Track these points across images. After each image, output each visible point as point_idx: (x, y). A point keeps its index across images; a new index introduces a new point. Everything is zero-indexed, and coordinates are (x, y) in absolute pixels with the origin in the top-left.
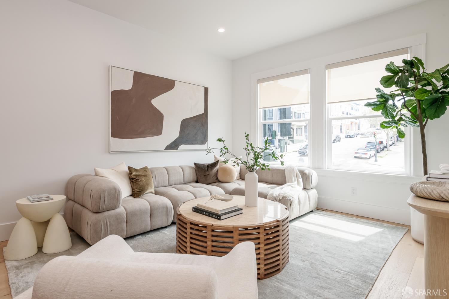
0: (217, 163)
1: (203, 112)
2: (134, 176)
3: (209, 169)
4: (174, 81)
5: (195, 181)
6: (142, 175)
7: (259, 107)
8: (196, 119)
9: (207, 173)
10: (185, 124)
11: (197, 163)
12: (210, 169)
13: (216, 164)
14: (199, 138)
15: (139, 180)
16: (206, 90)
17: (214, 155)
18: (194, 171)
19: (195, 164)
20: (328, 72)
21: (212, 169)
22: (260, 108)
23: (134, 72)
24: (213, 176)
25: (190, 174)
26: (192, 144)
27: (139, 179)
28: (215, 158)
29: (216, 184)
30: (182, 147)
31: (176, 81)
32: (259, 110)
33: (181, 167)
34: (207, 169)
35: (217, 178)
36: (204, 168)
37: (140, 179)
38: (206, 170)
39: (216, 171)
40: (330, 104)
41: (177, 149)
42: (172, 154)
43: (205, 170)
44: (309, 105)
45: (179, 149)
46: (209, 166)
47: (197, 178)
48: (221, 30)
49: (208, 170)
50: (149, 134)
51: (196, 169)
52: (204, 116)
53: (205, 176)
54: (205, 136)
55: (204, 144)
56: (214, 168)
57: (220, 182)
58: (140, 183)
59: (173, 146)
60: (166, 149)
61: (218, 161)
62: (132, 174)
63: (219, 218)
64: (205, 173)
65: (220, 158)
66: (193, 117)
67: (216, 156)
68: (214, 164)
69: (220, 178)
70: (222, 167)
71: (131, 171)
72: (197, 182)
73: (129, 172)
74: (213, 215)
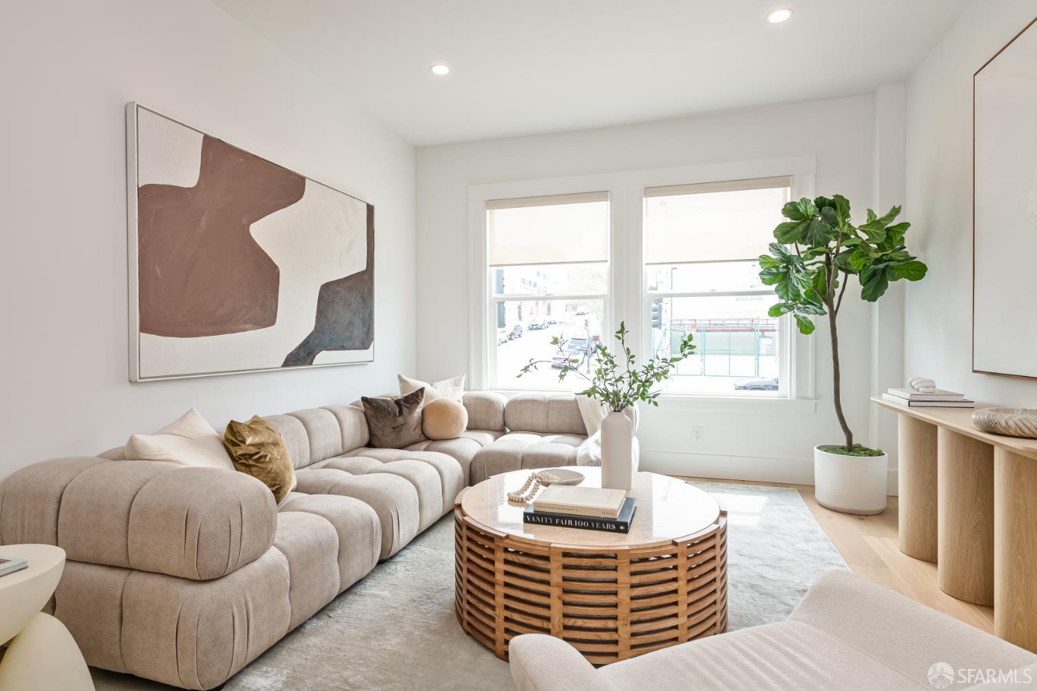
0: (420, 394)
1: (364, 268)
2: (251, 448)
3: (405, 411)
4: (303, 179)
5: (365, 445)
6: (268, 444)
7: (488, 263)
8: (350, 283)
9: (400, 420)
10: (329, 294)
11: (369, 396)
12: (407, 410)
13: (420, 397)
14: (356, 333)
15: (268, 459)
16: (370, 209)
17: (399, 376)
18: (364, 418)
19: (364, 400)
21: (411, 410)
22: (490, 266)
23: (202, 136)
24: (413, 428)
25: (354, 425)
26: (343, 348)
27: (266, 456)
28: (402, 381)
29: (424, 445)
30: (323, 357)
31: (307, 180)
32: (488, 268)
33: (331, 411)
34: (397, 410)
35: (423, 432)
36: (390, 410)
37: (269, 456)
38: (398, 414)
39: (420, 414)
40: (648, 266)
41: (311, 364)
42: (300, 374)
43: (395, 415)
44: (607, 266)
45: (314, 363)
46: (402, 402)
47: (371, 434)
48: (441, 70)
49: (401, 413)
50: (245, 322)
51: (370, 413)
52: (366, 277)
53: (394, 428)
54: (369, 328)
55: (366, 348)
56: (416, 407)
57: (428, 439)
58: (270, 466)
59: (302, 356)
60: (286, 364)
61: (422, 390)
62: (244, 442)
63: (622, 528)
64: (395, 421)
65: (417, 384)
66: (345, 278)
67: (404, 377)
68: (415, 397)
69: (431, 431)
70: (432, 404)
71: (240, 436)
72: (370, 445)
73: (231, 438)
74: (601, 525)
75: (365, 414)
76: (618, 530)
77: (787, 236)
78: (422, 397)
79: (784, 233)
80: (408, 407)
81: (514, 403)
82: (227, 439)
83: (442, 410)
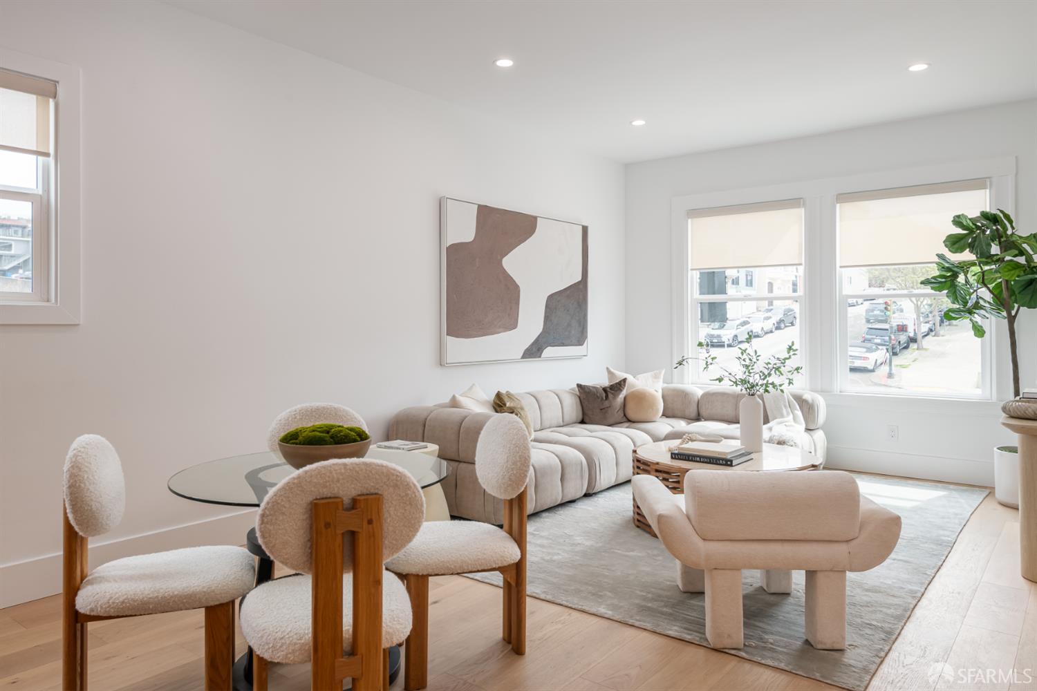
0: (623, 383)
1: (580, 279)
2: (509, 409)
3: (610, 396)
4: (535, 218)
5: (579, 421)
6: (518, 408)
7: (690, 268)
8: (568, 292)
9: (606, 404)
10: (554, 303)
11: (583, 384)
13: (623, 386)
14: (573, 332)
16: (585, 230)
17: (607, 368)
18: (578, 400)
19: (579, 386)
20: (840, 206)
21: (615, 396)
22: (692, 270)
23: (477, 206)
24: (617, 411)
25: (571, 407)
26: (563, 345)
28: (609, 372)
29: (627, 424)
30: (549, 352)
31: (538, 218)
32: (690, 272)
33: (555, 393)
34: (604, 396)
35: (625, 415)
36: (598, 395)
38: (604, 398)
39: (623, 399)
40: (843, 269)
41: (540, 357)
42: (533, 365)
43: (602, 398)
44: (801, 269)
45: (543, 356)
46: (608, 389)
47: (584, 413)
48: (639, 123)
49: (607, 397)
50: (500, 327)
51: (583, 397)
52: (581, 286)
53: (602, 410)
54: (583, 328)
55: (582, 345)
56: (619, 394)
57: (629, 421)
59: (534, 351)
60: (524, 357)
61: (625, 380)
62: (505, 405)
63: (729, 463)
64: (603, 404)
65: (621, 375)
66: (565, 289)
67: (612, 370)
68: (619, 386)
69: (631, 415)
70: (632, 392)
71: (503, 401)
72: (583, 422)
73: (498, 402)
74: (716, 461)
75: (579, 397)
76: (726, 465)
77: (956, 246)
78: (625, 385)
79: (955, 243)
80: (612, 394)
81: (707, 396)
82: (495, 403)
83: (641, 398)
